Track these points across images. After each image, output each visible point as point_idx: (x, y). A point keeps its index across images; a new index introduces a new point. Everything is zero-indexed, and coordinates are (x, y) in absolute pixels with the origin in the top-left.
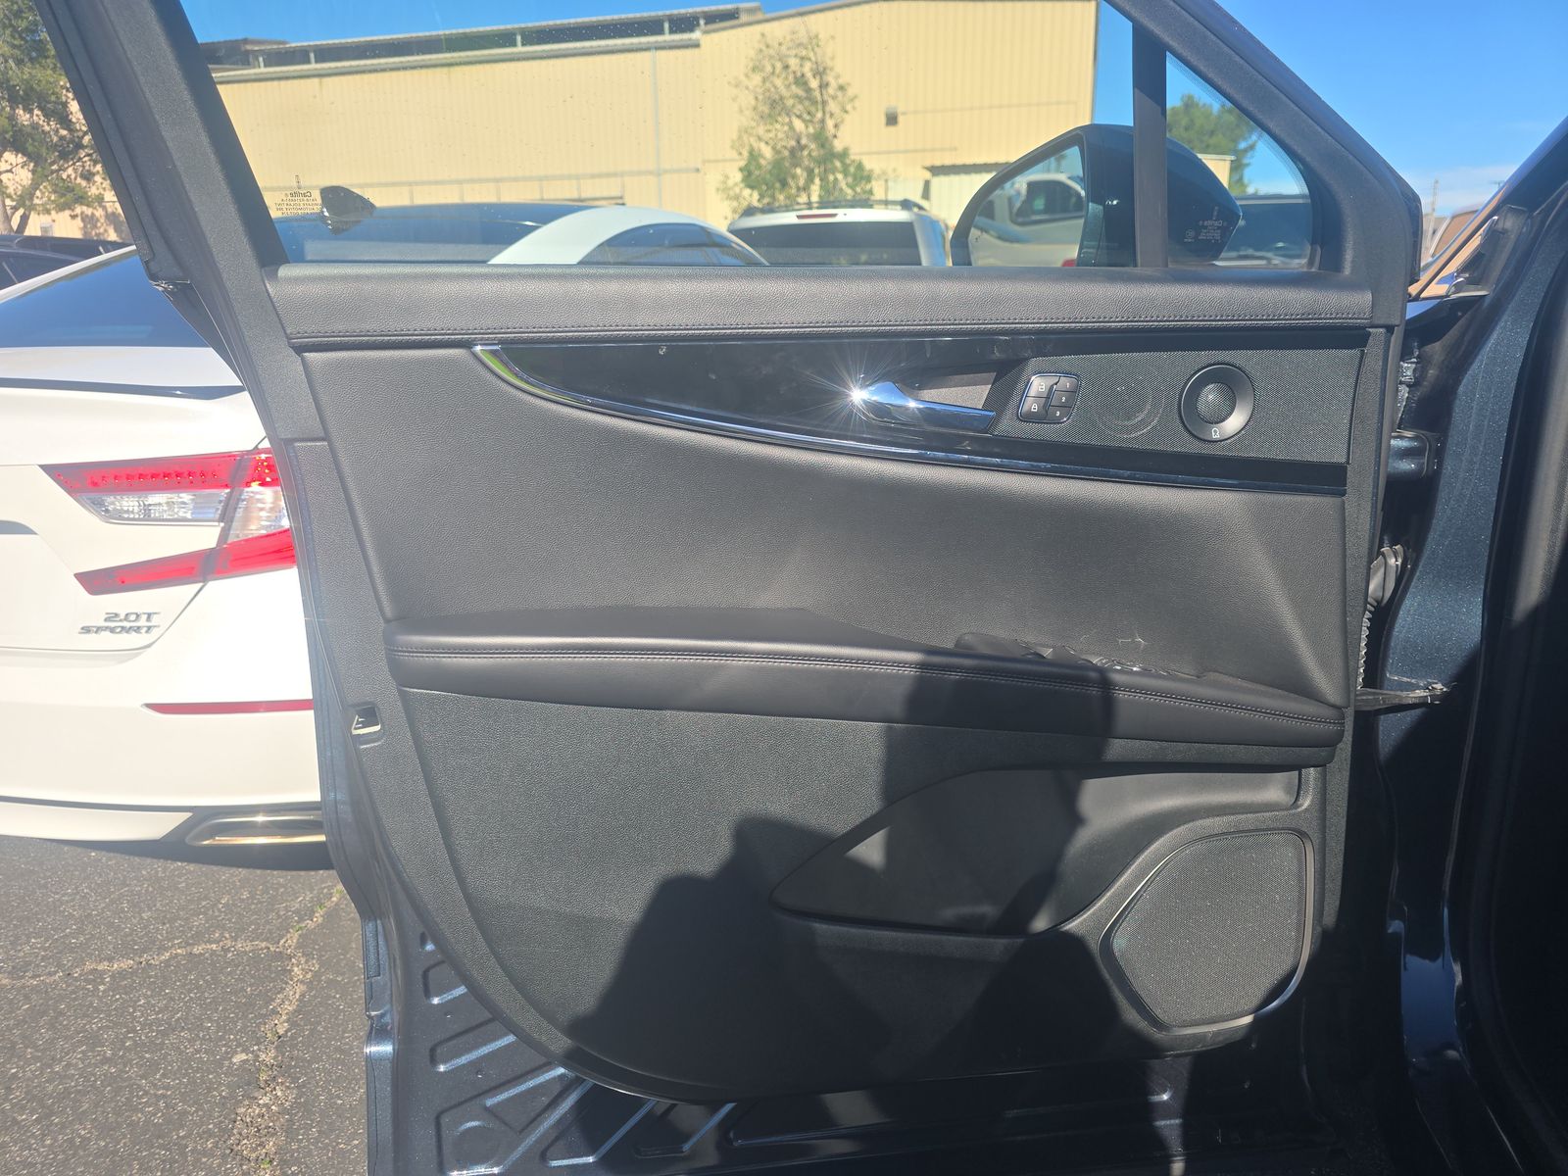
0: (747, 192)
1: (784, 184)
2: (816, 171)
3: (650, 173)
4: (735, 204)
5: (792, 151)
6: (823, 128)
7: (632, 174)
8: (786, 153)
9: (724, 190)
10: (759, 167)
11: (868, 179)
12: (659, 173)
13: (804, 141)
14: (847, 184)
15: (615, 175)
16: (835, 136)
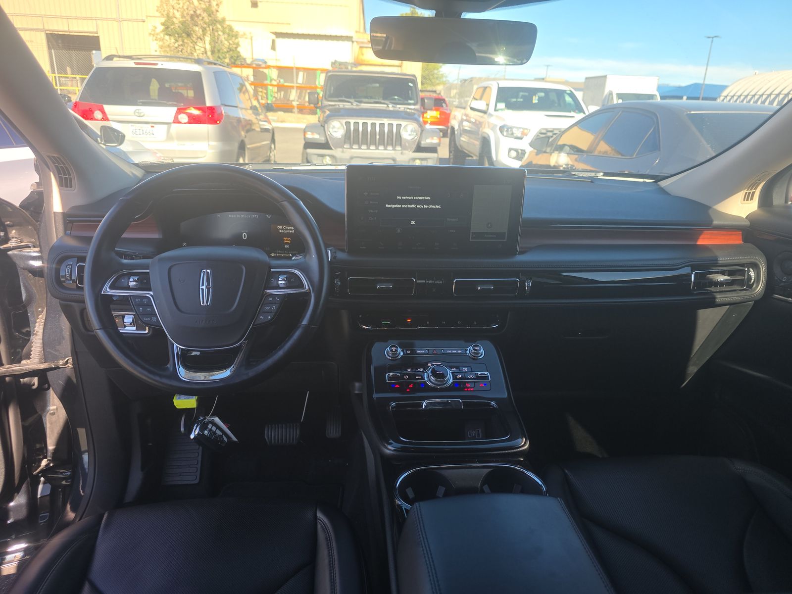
0: (167, 37)
1: (189, 35)
2: (208, 29)
3: (114, 20)
4: (161, 43)
5: (192, 17)
6: (210, 5)
7: (102, 19)
8: (188, 18)
9: (153, 35)
10: (173, 23)
11: (236, 36)
12: (120, 21)
13: (198, 12)
14: (224, 38)
15: (91, 19)
16: (217, 11)
